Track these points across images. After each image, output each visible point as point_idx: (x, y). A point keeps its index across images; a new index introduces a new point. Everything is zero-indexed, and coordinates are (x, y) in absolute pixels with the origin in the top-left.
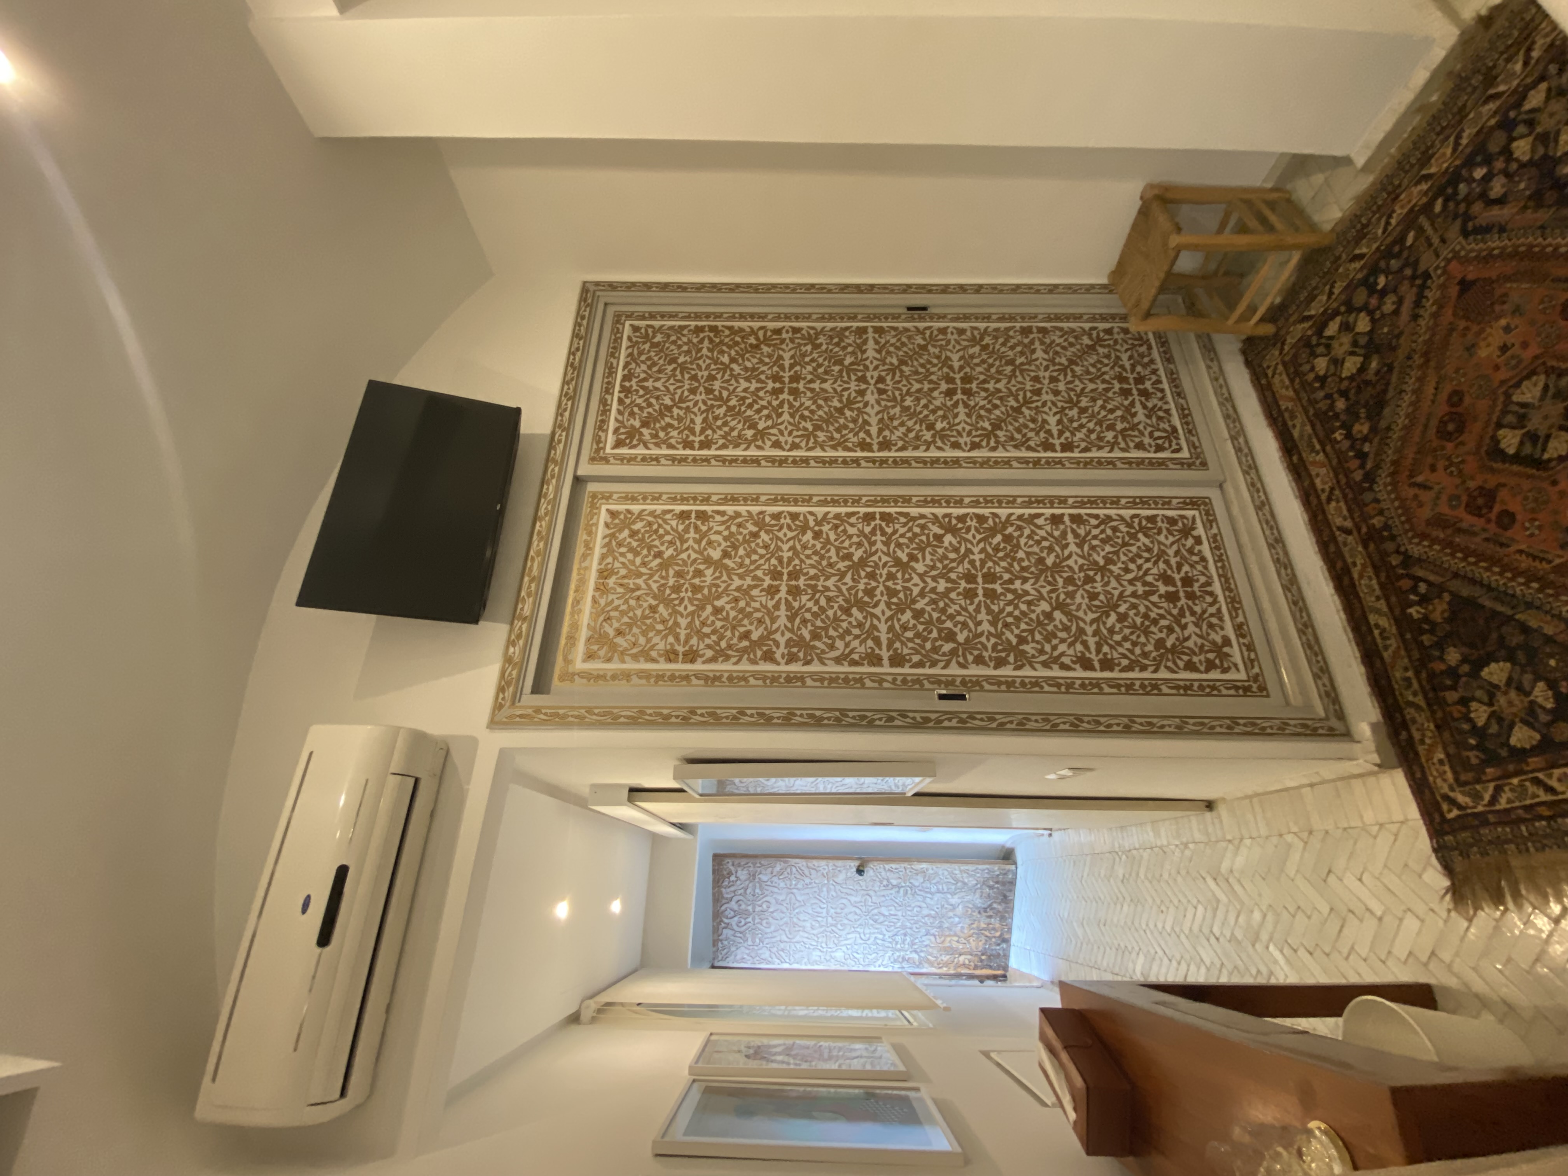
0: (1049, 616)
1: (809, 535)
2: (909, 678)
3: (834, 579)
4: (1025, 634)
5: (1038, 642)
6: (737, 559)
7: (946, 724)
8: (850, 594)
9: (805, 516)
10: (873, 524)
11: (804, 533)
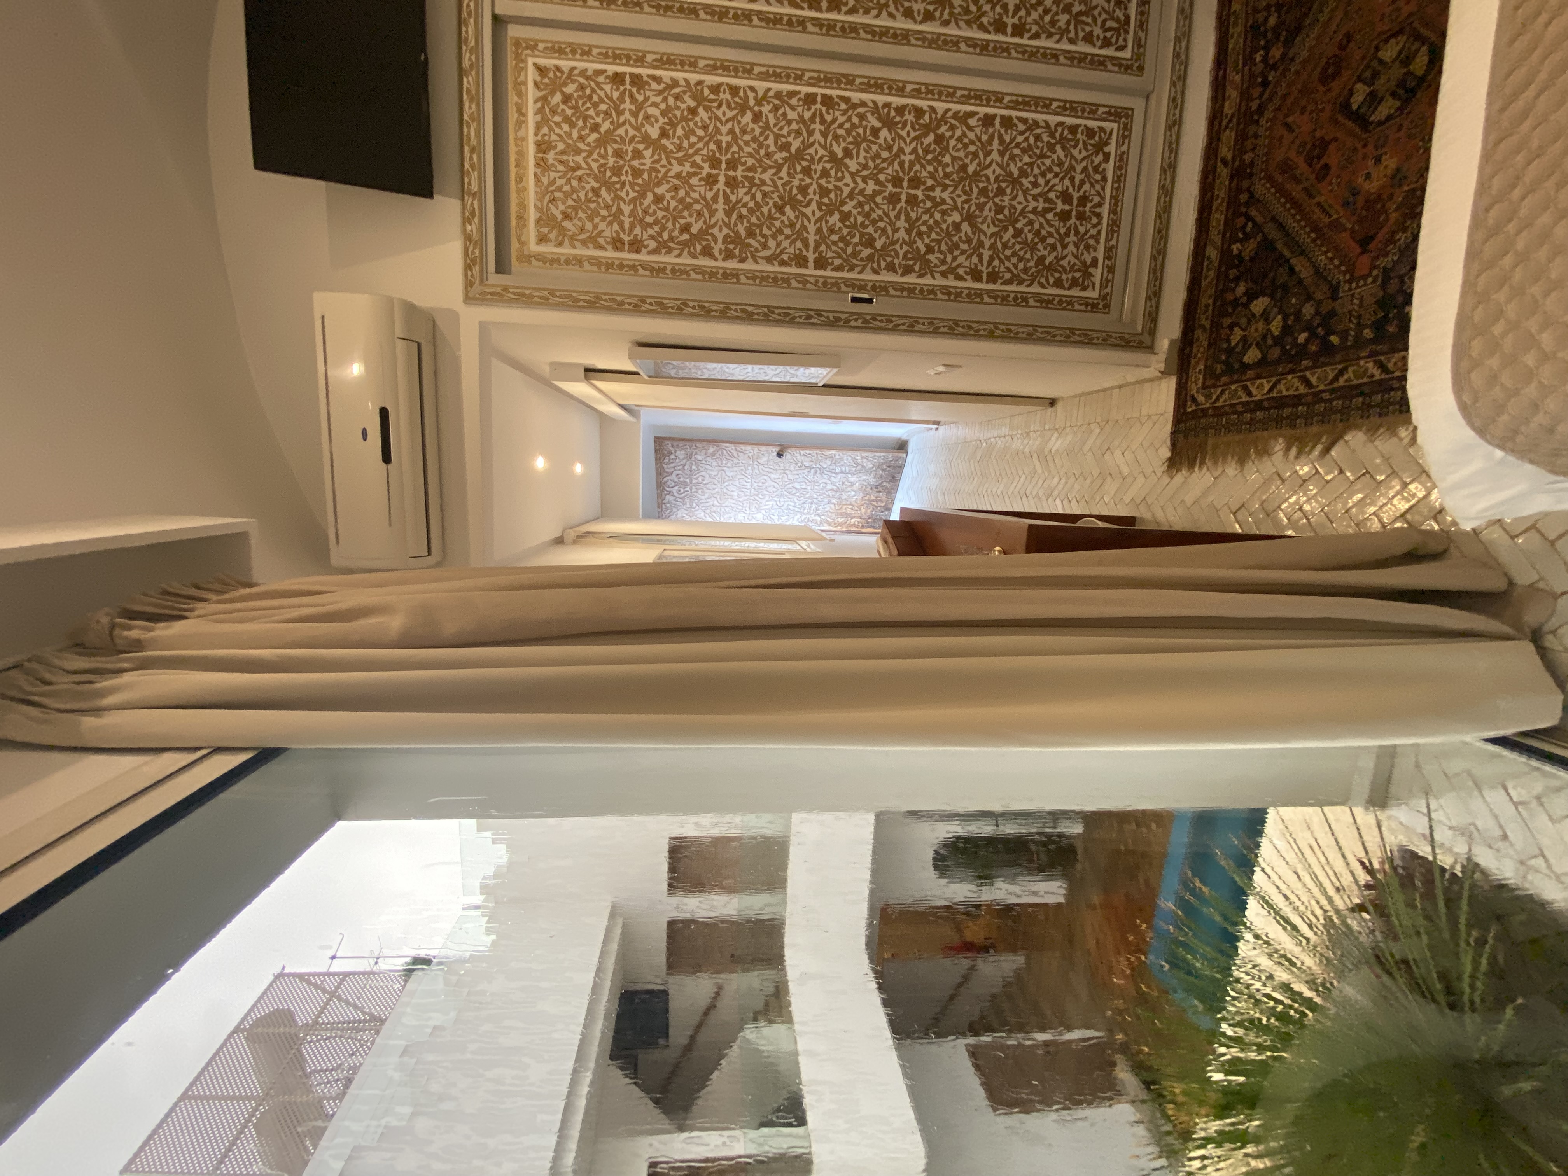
0: (957, 226)
1: (749, 116)
2: (829, 281)
3: (772, 171)
4: (933, 244)
5: (942, 253)
6: (676, 141)
7: (853, 323)
8: (785, 190)
9: (745, 90)
10: (813, 108)
11: (743, 114)
